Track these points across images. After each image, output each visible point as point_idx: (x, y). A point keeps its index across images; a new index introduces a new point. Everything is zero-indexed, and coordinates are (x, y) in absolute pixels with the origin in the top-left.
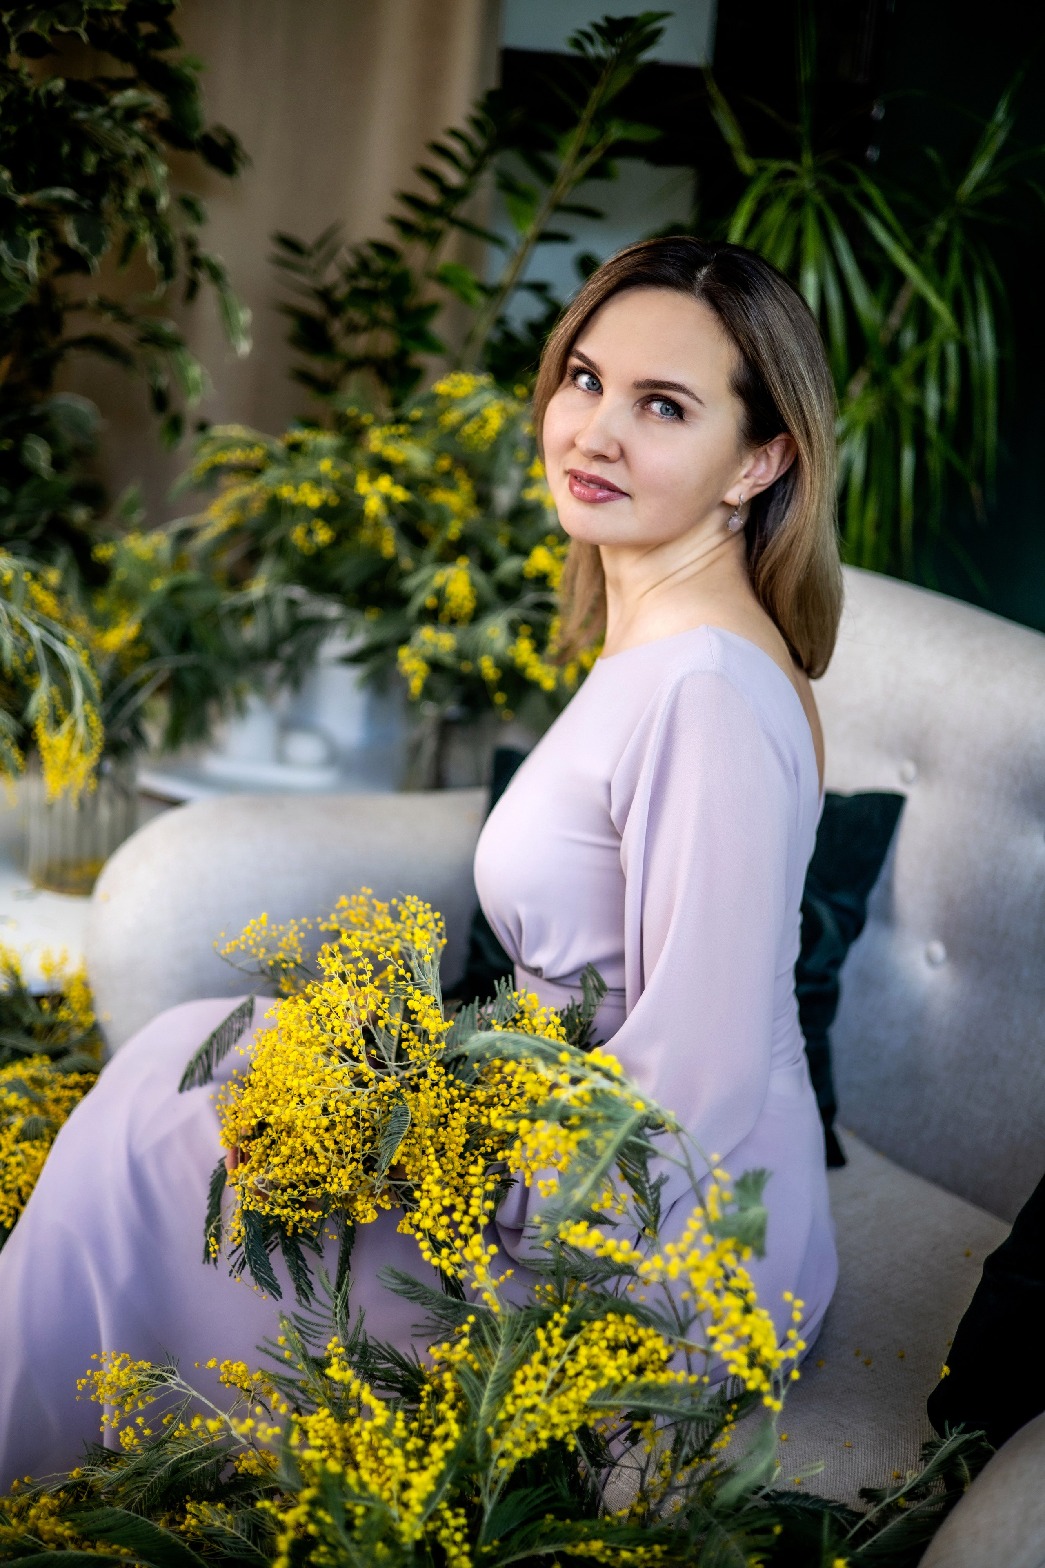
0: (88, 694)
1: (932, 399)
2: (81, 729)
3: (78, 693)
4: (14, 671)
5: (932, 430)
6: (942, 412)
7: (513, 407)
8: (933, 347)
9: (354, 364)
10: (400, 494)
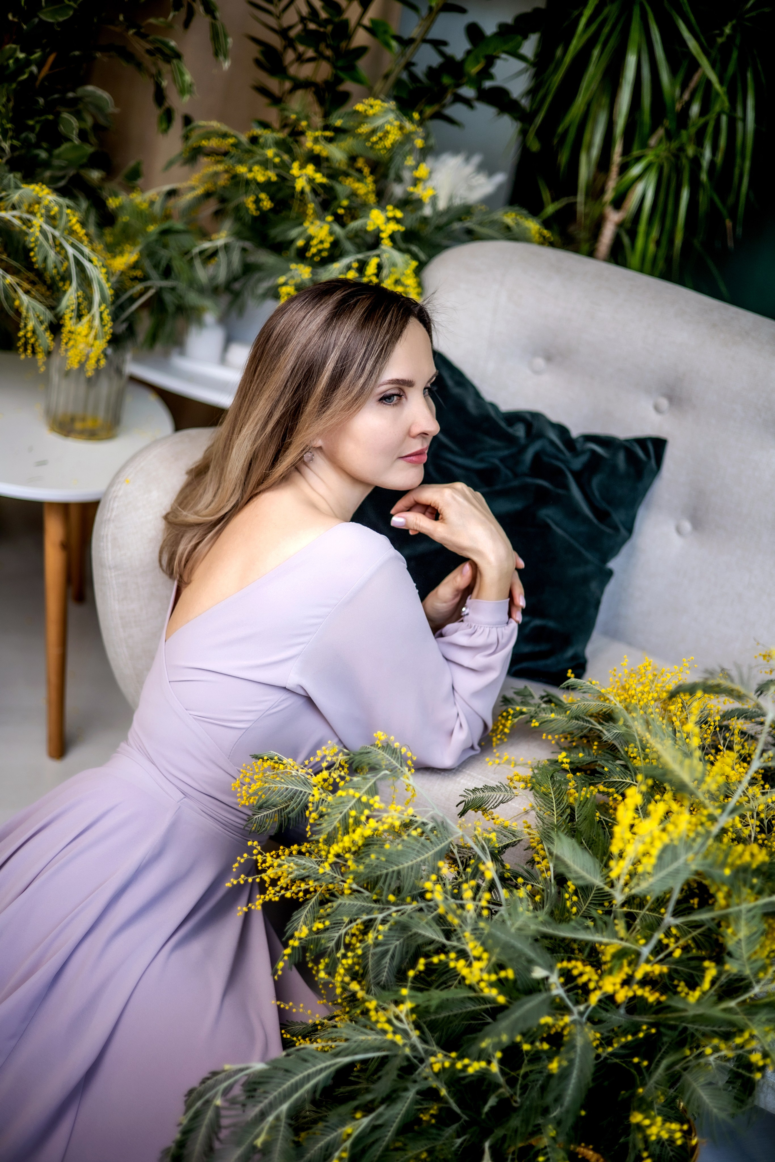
0: (103, 299)
1: (708, 154)
2: (97, 322)
3: (97, 298)
4: (52, 278)
5: (704, 177)
6: (712, 163)
7: (409, 127)
8: (712, 117)
9: (299, 85)
10: (320, 178)
